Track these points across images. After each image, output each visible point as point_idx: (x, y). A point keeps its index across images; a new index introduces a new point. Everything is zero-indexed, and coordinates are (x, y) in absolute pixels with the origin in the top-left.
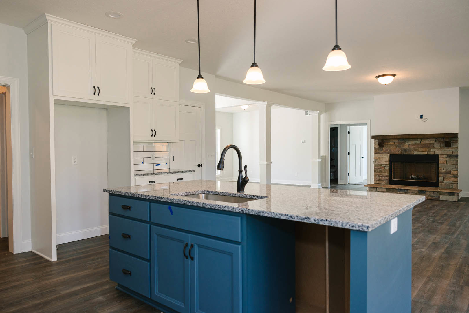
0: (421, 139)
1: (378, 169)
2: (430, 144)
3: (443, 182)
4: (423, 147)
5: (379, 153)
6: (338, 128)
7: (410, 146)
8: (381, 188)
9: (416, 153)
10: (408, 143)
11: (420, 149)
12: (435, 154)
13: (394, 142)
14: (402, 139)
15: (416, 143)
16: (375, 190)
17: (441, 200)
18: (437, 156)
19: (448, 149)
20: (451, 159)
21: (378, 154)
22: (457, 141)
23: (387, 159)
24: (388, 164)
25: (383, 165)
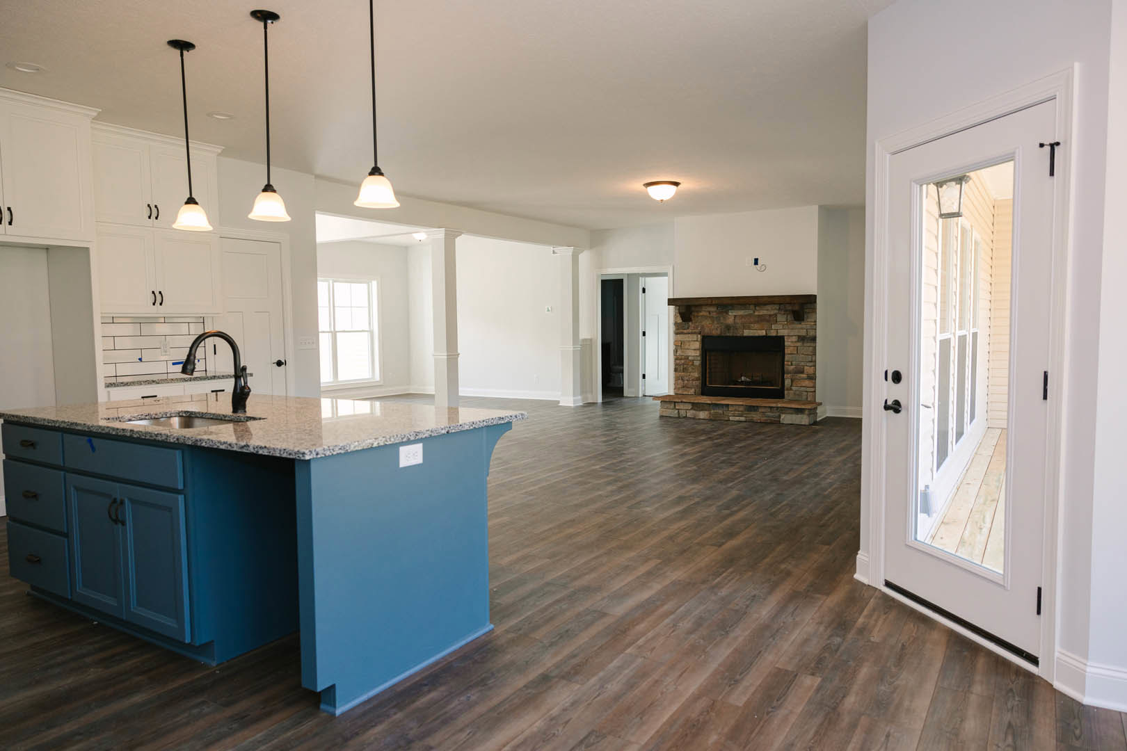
0: (756, 305)
1: (681, 365)
2: (770, 315)
3: (791, 389)
4: (757, 322)
5: (682, 333)
6: (621, 281)
7: (737, 321)
8: (682, 402)
9: (747, 333)
10: (734, 314)
11: (752, 325)
12: (779, 335)
13: (710, 313)
14: (724, 304)
15: (746, 313)
16: (672, 406)
17: (783, 424)
18: (782, 338)
19: (800, 326)
20: (805, 345)
21: (682, 335)
22: (814, 311)
23: (697, 345)
24: (698, 355)
25: (690, 358)
